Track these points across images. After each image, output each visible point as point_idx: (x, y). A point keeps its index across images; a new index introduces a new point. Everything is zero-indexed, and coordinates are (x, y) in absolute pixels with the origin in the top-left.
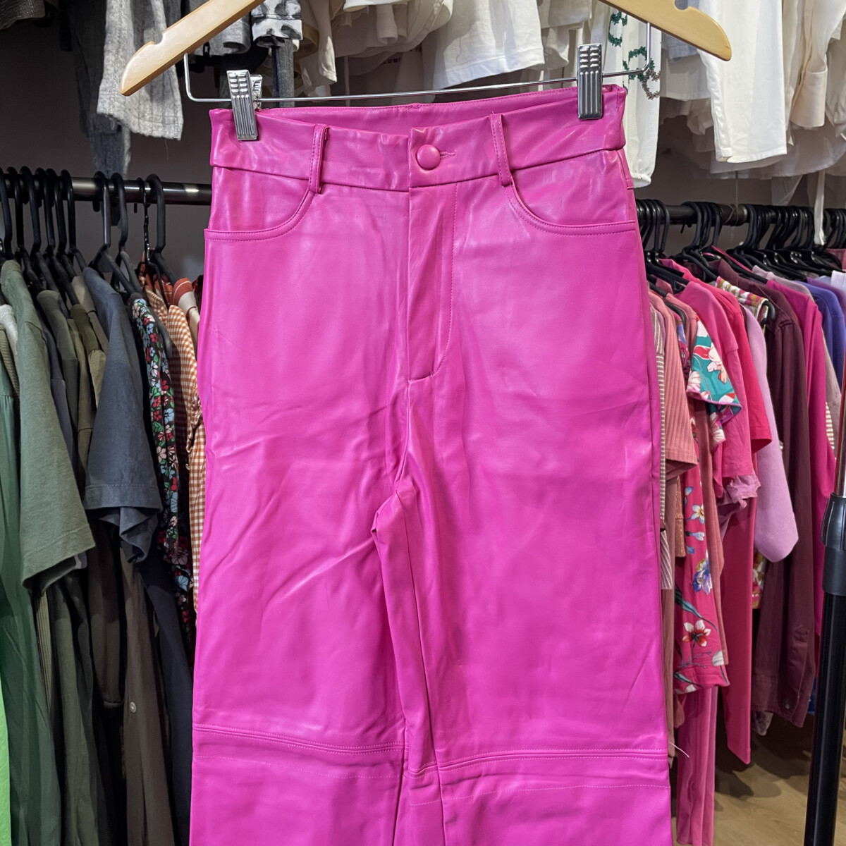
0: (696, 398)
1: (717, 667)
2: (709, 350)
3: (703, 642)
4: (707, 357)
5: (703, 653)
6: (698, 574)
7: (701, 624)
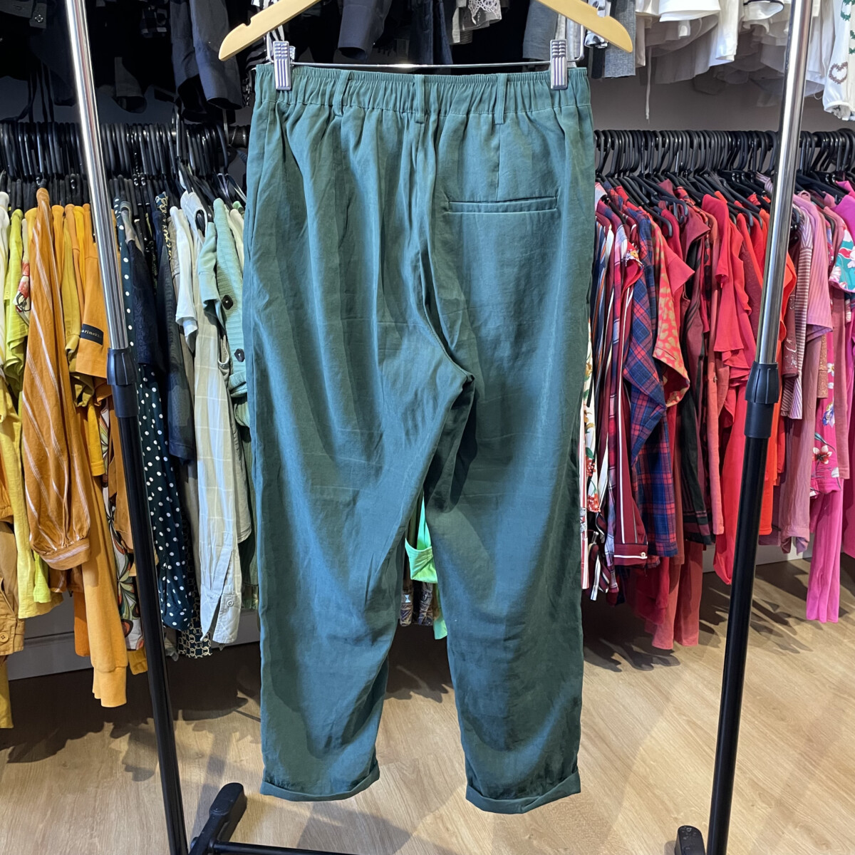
0: (836, 287)
1: (834, 478)
2: (850, 252)
4: (848, 257)
5: (825, 469)
6: (826, 412)
7: (826, 448)
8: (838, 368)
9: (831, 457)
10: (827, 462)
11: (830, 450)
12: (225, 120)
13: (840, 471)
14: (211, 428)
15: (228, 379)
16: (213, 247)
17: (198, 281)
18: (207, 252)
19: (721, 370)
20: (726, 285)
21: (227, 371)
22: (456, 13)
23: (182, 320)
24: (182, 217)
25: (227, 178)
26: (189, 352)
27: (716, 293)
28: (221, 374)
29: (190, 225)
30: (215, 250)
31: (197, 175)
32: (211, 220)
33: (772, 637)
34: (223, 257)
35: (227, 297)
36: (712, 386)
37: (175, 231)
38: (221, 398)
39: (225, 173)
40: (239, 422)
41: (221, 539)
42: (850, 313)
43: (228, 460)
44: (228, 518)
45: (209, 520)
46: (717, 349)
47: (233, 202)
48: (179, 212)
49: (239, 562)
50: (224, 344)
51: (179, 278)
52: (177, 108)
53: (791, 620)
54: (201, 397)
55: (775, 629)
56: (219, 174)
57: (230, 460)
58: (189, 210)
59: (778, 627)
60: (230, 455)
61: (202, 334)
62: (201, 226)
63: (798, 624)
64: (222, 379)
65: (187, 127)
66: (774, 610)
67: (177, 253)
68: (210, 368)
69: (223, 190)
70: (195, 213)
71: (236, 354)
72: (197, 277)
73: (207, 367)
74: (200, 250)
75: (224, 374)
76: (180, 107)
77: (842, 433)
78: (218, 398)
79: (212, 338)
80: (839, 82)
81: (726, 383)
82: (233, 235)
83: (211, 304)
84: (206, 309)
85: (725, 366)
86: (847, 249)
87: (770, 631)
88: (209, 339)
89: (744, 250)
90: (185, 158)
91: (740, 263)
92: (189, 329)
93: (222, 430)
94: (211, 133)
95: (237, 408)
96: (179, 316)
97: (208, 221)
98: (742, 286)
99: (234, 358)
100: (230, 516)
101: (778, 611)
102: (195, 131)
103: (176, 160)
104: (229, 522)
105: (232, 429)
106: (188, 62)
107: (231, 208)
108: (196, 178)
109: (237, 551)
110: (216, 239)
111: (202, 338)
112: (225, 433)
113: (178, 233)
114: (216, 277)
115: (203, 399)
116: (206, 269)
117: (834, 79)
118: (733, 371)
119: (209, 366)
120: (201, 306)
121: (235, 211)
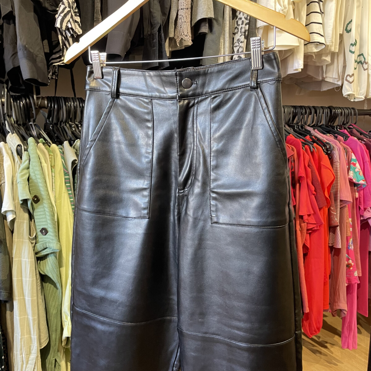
0: (351, 181)
1: (355, 277)
3: (351, 268)
5: (351, 272)
6: (349, 243)
7: (350, 261)
8: (353, 221)
9: (354, 265)
10: (351, 269)
11: (352, 262)
12: (35, 93)
13: (358, 272)
14: (24, 279)
15: (34, 247)
16: (27, 166)
17: (17, 187)
18: (23, 169)
19: (303, 224)
20: (303, 181)
21: (34, 241)
22: (167, 40)
23: (6, 212)
24: (8, 148)
25: (35, 125)
26: (9, 231)
27: (298, 185)
28: (30, 244)
29: (12, 153)
30: (28, 168)
31: (17, 123)
32: (26, 150)
33: (322, 356)
34: (34, 172)
35: (35, 197)
36: (299, 233)
37: (3, 157)
38: (31, 259)
39: (34, 122)
40: (41, 272)
41: (28, 350)
42: (357, 193)
43: (34, 298)
44: (34, 336)
45: (21, 339)
46: (301, 214)
47: (39, 139)
48: (5, 146)
49: (40, 363)
50: (33, 225)
51: (4, 186)
52: (5, 86)
53: (328, 345)
54: (17, 259)
55: (322, 351)
56: (30, 123)
57: (36, 298)
58: (12, 145)
59: (323, 350)
60: (35, 295)
61: (18, 220)
62: (19, 153)
63: (332, 347)
64: (31, 246)
65: (12, 96)
66: (319, 340)
67: (4, 170)
68: (24, 240)
69: (33, 132)
70: (16, 146)
71: (41, 231)
72: (16, 184)
73: (21, 240)
74: (19, 168)
75: (32, 243)
76: (7, 84)
77: (357, 253)
78: (29, 259)
79: (25, 221)
80: (351, 83)
81: (305, 231)
82: (40, 159)
83: (25, 201)
84: (22, 204)
85: (304, 222)
86: (354, 162)
87: (320, 353)
88: (23, 222)
89: (310, 164)
90: (10, 114)
91: (309, 170)
92: (10, 217)
93: (31, 279)
94: (26, 100)
95: (40, 263)
96: (3, 210)
97: (24, 151)
98: (310, 181)
99: (39, 233)
100: (35, 334)
101: (321, 340)
102: (16, 99)
103: (4, 115)
104: (34, 338)
105: (36, 277)
106: (14, 58)
107: (38, 143)
108: (16, 125)
109: (39, 356)
110: (30, 161)
111: (19, 221)
112: (33, 281)
113: (4, 158)
114: (29, 184)
115: (18, 260)
116: (23, 180)
117: (348, 81)
118: (309, 225)
119: (23, 239)
120: (18, 202)
121: (41, 144)
